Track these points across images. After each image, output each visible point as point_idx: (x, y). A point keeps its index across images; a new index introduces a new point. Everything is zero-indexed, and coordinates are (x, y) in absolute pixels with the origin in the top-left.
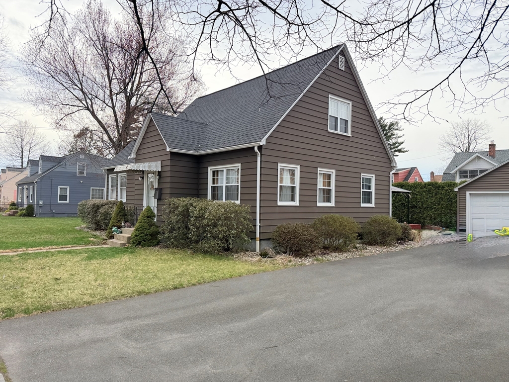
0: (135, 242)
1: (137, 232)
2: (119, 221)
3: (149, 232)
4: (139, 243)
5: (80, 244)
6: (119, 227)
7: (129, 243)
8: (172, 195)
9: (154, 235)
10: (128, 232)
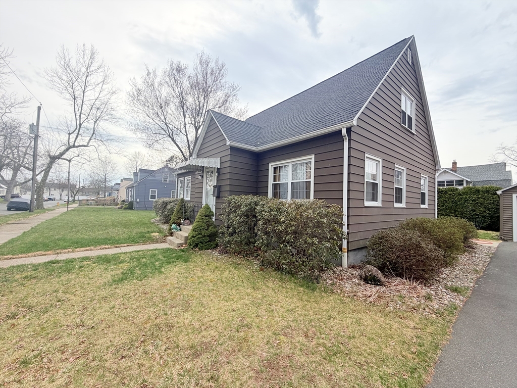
0: (191, 243)
1: (194, 232)
2: (180, 218)
3: (207, 233)
4: (196, 245)
5: (138, 242)
6: (179, 225)
7: (186, 243)
8: (232, 192)
9: (213, 236)
10: (187, 230)
